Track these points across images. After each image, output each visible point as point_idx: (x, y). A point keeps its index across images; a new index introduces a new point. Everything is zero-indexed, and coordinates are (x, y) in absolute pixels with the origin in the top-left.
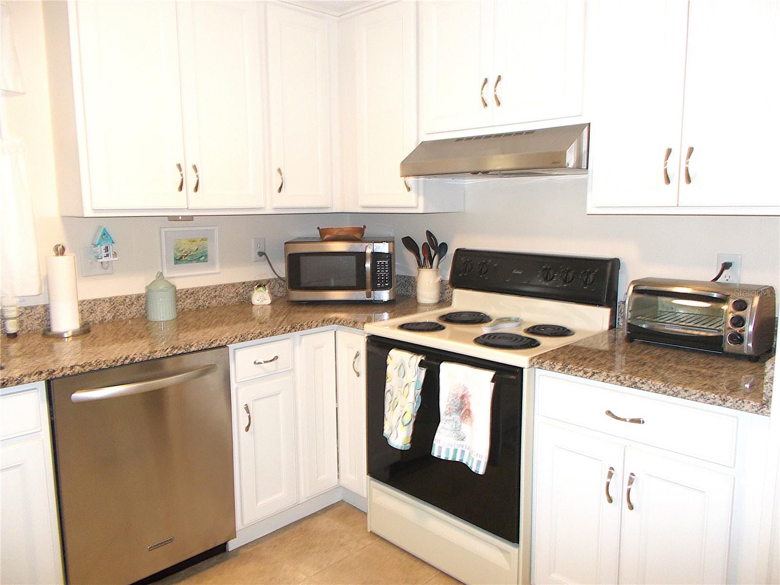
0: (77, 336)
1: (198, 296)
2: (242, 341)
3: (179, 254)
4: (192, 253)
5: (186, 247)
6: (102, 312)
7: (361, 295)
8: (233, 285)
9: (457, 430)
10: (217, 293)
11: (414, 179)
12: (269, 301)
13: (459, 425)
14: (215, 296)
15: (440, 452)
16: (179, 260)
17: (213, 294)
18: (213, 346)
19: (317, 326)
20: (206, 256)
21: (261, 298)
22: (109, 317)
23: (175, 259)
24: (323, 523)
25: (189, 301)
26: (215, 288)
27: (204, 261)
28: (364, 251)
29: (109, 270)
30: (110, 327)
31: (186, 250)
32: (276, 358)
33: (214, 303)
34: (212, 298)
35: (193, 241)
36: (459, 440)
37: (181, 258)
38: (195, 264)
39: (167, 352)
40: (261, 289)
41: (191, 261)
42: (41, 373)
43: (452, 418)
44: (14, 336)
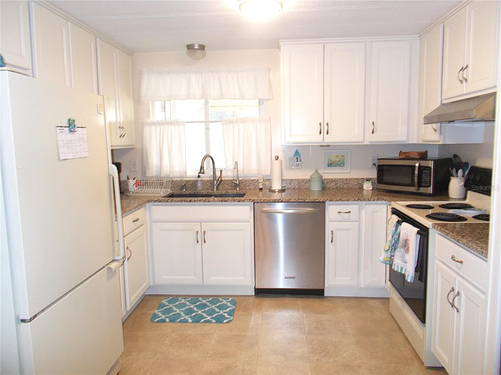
0: (280, 191)
1: (338, 182)
2: (331, 201)
3: (330, 162)
4: (336, 162)
5: (334, 159)
6: (294, 184)
7: (413, 189)
8: (357, 179)
9: (403, 257)
10: (348, 182)
11: (436, 125)
12: (371, 188)
13: (404, 255)
14: (347, 183)
15: (398, 268)
16: (330, 165)
17: (345, 183)
18: (316, 201)
19: (374, 200)
20: (344, 164)
21: (368, 186)
22: (297, 187)
23: (328, 164)
24: (372, 302)
25: (333, 184)
26: (347, 180)
27: (342, 166)
28: (414, 165)
29: (299, 167)
30: (297, 191)
31: (334, 160)
32: (350, 212)
33: (345, 186)
34: (345, 184)
35: (338, 156)
36: (404, 262)
37: (331, 164)
38: (338, 167)
39: (296, 200)
40: (368, 182)
41: (336, 166)
42: (250, 200)
43: (400, 250)
44: (261, 189)
